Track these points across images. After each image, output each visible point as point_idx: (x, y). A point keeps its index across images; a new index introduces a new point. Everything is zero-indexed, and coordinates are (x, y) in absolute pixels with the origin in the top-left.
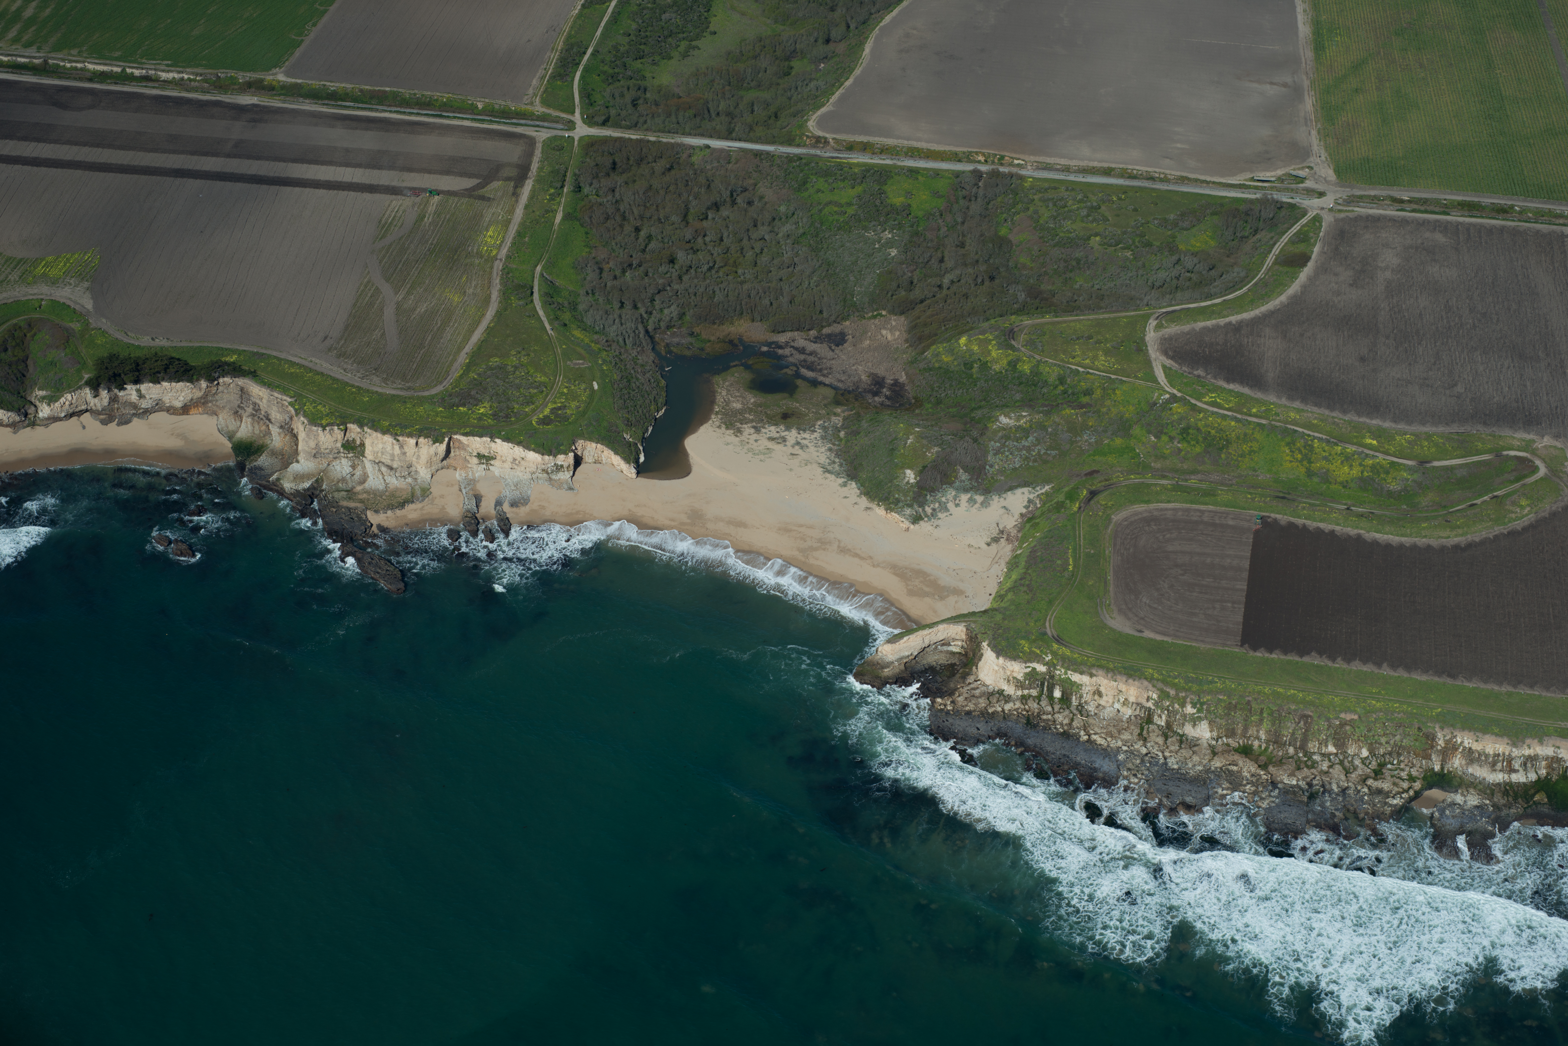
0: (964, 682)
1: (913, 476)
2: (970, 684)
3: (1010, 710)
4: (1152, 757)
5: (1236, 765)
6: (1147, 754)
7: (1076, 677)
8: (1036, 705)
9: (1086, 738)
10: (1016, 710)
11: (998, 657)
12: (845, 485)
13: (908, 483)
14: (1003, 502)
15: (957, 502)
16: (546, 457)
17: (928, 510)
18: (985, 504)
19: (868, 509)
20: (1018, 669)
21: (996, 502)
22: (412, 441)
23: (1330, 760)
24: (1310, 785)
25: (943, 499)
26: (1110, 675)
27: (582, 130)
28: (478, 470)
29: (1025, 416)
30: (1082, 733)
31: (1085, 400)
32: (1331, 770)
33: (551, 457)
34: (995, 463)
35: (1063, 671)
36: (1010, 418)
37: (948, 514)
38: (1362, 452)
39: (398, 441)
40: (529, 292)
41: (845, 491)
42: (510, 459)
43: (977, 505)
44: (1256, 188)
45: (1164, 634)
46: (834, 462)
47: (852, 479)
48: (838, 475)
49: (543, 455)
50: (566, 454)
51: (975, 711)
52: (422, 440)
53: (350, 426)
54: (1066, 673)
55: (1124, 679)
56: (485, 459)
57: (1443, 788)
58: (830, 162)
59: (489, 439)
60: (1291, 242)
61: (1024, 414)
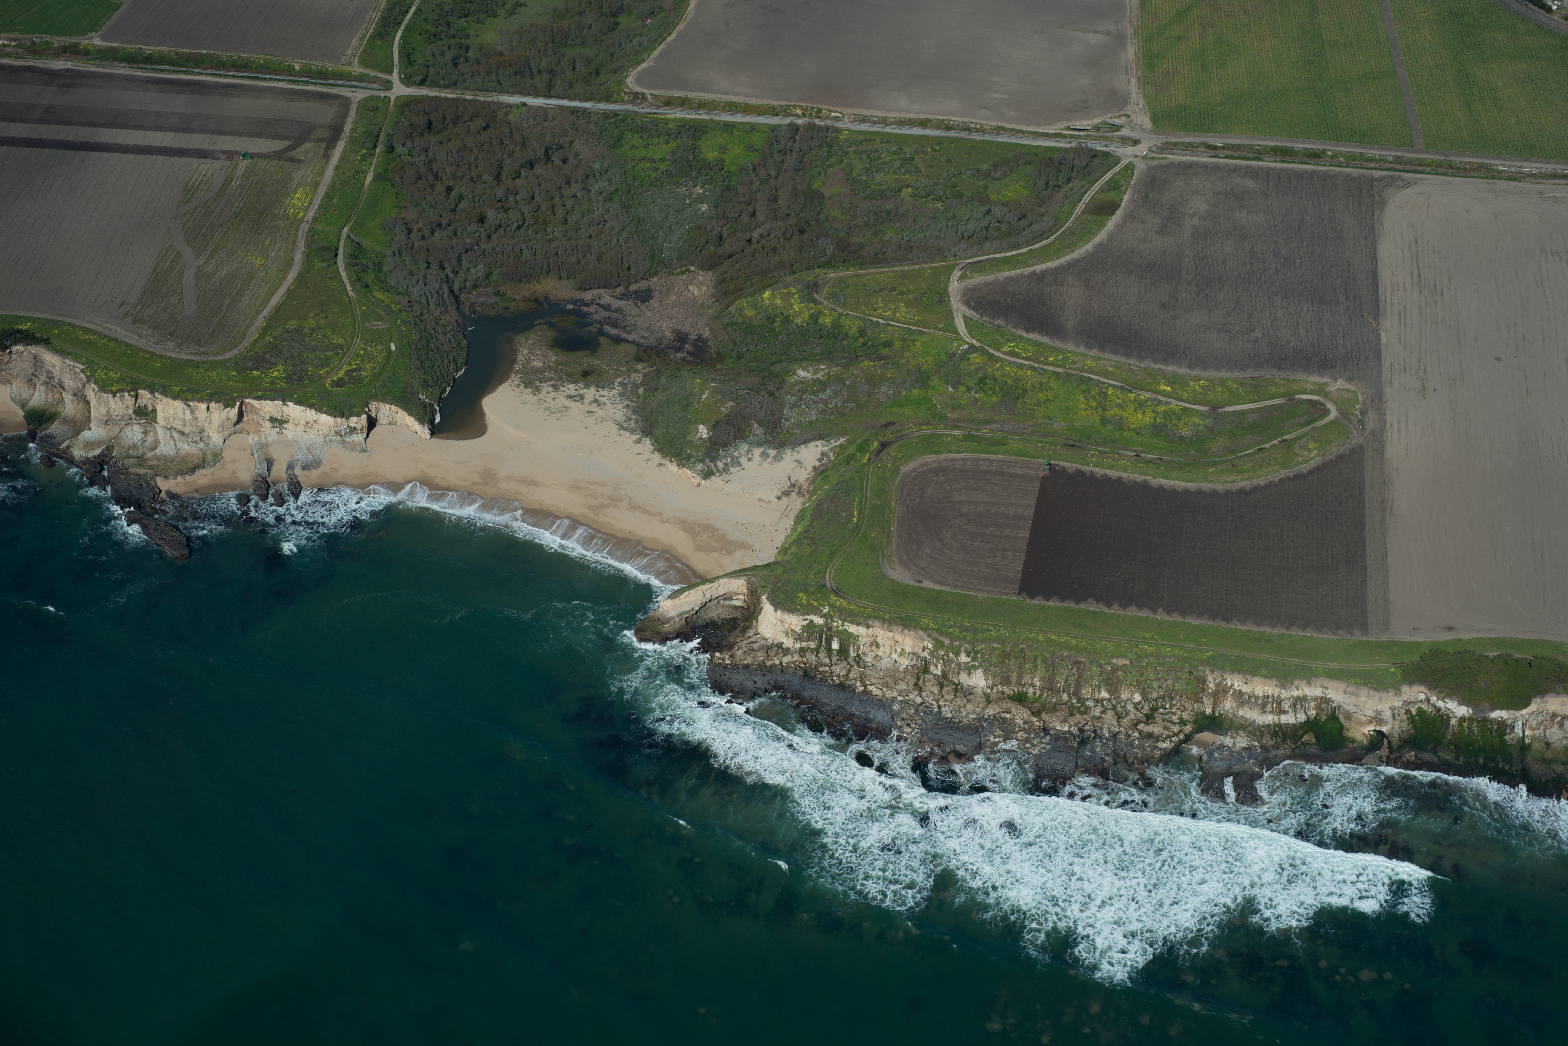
0: (743, 636)
1: (705, 431)
2: (749, 637)
3: (787, 663)
4: (926, 707)
5: (1010, 713)
6: (921, 704)
7: (853, 629)
8: (814, 657)
9: (861, 689)
10: (794, 662)
11: (776, 611)
12: (639, 441)
13: (700, 438)
14: (796, 456)
15: (750, 456)
16: (339, 420)
17: (720, 465)
18: (778, 458)
19: (660, 465)
20: (795, 622)
21: (789, 456)
22: (203, 406)
23: (1103, 706)
24: (1082, 731)
25: (736, 454)
26: (886, 626)
27: (399, 90)
28: (270, 434)
29: (823, 369)
30: (858, 684)
31: (884, 352)
32: (1103, 716)
33: (344, 420)
34: (791, 416)
35: (840, 622)
36: (808, 372)
37: (740, 468)
38: (1156, 398)
39: (189, 406)
40: (333, 254)
41: (639, 447)
42: (303, 422)
43: (770, 459)
44: (1072, 136)
45: (943, 584)
46: (630, 419)
47: (647, 436)
48: (633, 431)
49: (335, 417)
50: (358, 415)
51: (752, 664)
52: (213, 405)
53: (141, 392)
54: (843, 625)
55: (900, 629)
56: (278, 422)
57: (1213, 731)
58: (646, 117)
59: (281, 403)
60: (1102, 190)
61: (822, 367)
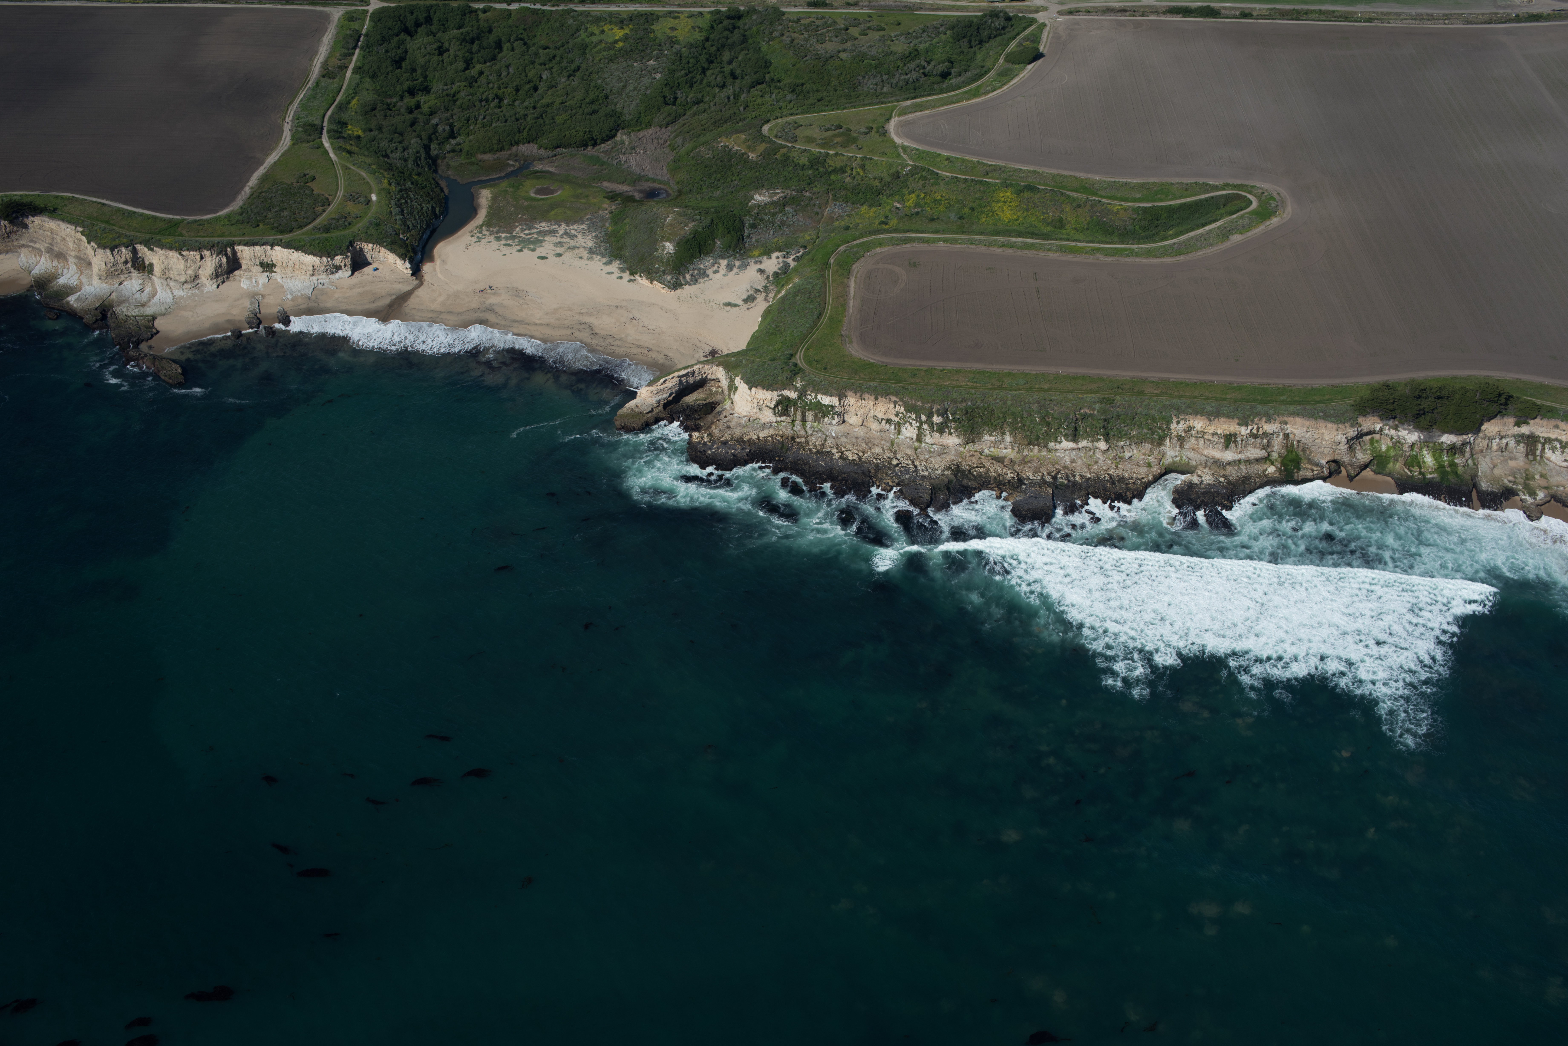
0: (720, 417)
1: (671, 247)
2: (725, 417)
5: (984, 467)
6: (897, 465)
7: (826, 400)
8: (789, 430)
9: (838, 455)
10: (771, 436)
11: (750, 389)
12: (609, 263)
13: (667, 254)
14: (759, 266)
15: (716, 268)
16: (325, 259)
17: (688, 277)
18: (742, 269)
19: (631, 281)
20: (770, 397)
21: (752, 266)
22: (196, 255)
24: (1055, 478)
25: (702, 266)
26: (858, 395)
27: (376, 5)
28: (262, 278)
30: (835, 451)
31: (835, 177)
33: (329, 259)
34: (752, 235)
35: (813, 395)
36: (765, 196)
37: (707, 279)
39: (183, 255)
40: (317, 131)
42: (290, 264)
46: (600, 246)
47: (615, 258)
48: (603, 256)
49: (321, 257)
50: (343, 255)
51: (731, 440)
52: (205, 253)
53: (138, 247)
54: (816, 398)
55: (872, 397)
56: (268, 267)
57: (1180, 472)
59: (269, 248)
60: (1020, 45)
61: (777, 191)
